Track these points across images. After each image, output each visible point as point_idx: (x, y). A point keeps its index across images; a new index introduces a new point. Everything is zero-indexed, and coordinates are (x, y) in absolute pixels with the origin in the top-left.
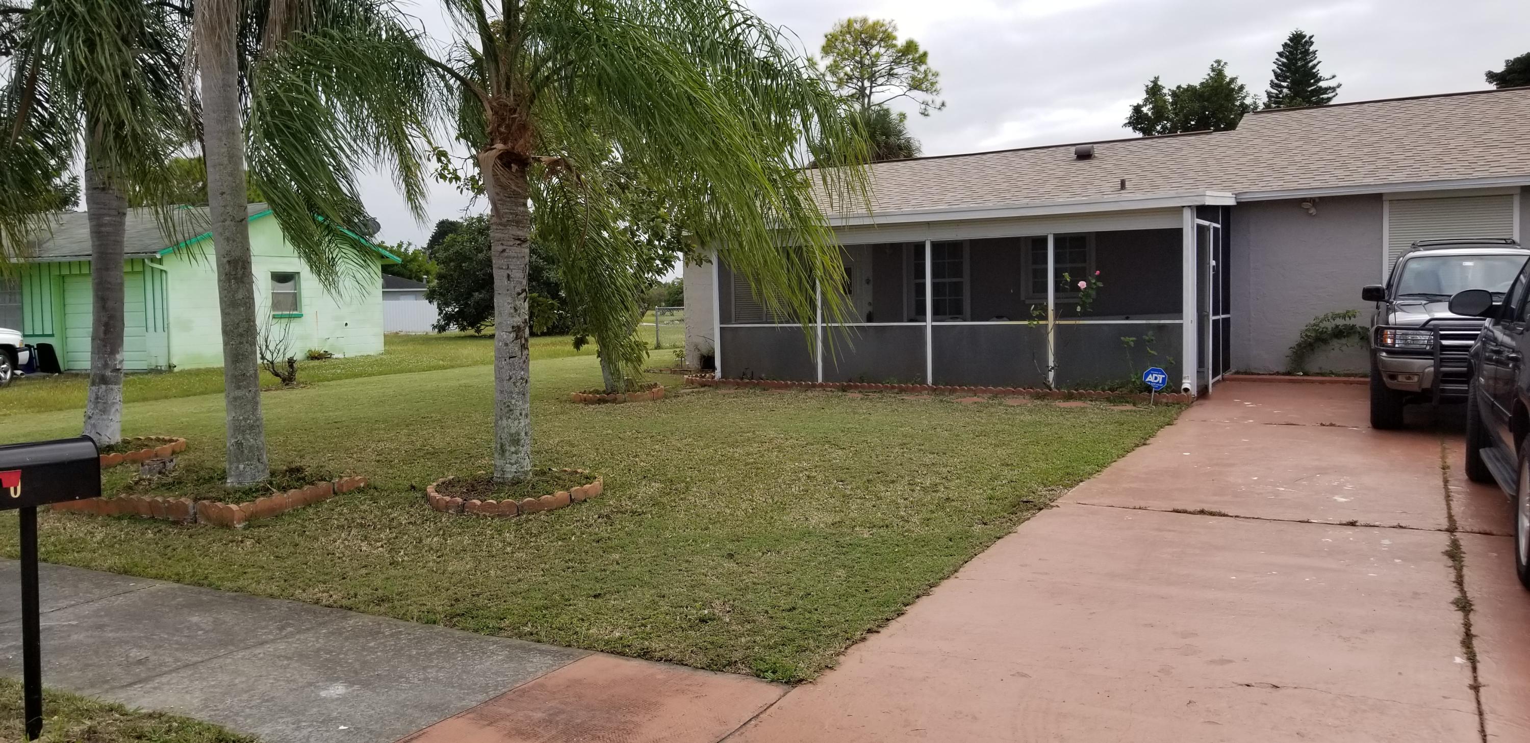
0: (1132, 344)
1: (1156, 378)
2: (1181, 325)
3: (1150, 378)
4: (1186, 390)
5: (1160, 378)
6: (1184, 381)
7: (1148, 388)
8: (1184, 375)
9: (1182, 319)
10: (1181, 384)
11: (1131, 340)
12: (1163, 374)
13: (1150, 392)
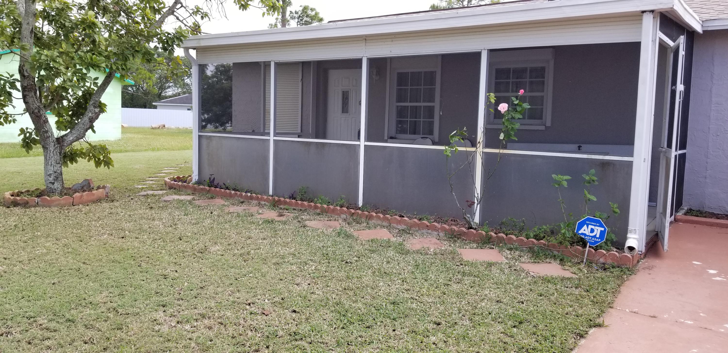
0: (565, 184)
1: (592, 231)
2: (630, 164)
3: (585, 230)
4: (631, 249)
5: (598, 230)
6: (629, 235)
7: (583, 242)
8: (630, 227)
9: (632, 155)
10: (625, 239)
11: (564, 179)
12: (601, 226)
13: (584, 245)
